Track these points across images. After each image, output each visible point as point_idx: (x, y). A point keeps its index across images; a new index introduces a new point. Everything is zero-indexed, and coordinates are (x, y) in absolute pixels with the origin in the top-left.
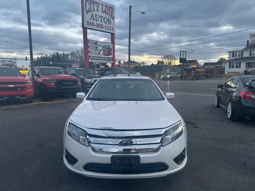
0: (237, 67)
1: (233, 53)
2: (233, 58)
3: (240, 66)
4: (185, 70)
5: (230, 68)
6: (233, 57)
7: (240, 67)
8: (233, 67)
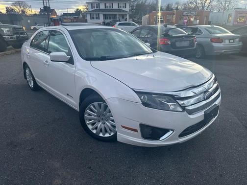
0: (97, 18)
1: (92, 4)
2: (92, 10)
3: (99, 17)
4: (52, 21)
5: (91, 19)
6: (92, 8)
7: (99, 19)
8: (93, 18)
